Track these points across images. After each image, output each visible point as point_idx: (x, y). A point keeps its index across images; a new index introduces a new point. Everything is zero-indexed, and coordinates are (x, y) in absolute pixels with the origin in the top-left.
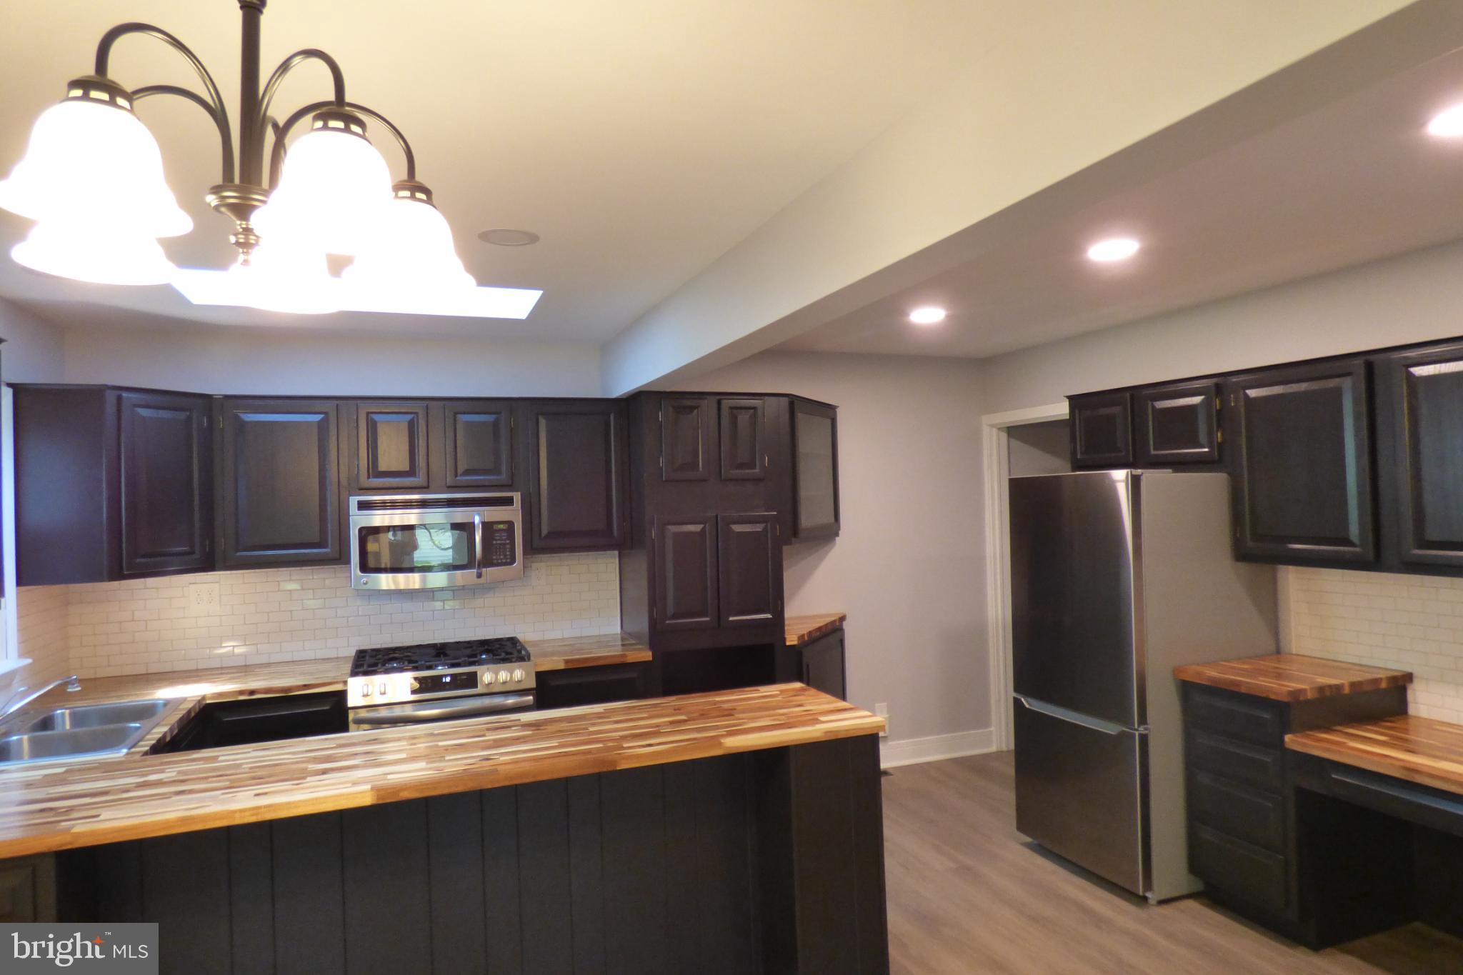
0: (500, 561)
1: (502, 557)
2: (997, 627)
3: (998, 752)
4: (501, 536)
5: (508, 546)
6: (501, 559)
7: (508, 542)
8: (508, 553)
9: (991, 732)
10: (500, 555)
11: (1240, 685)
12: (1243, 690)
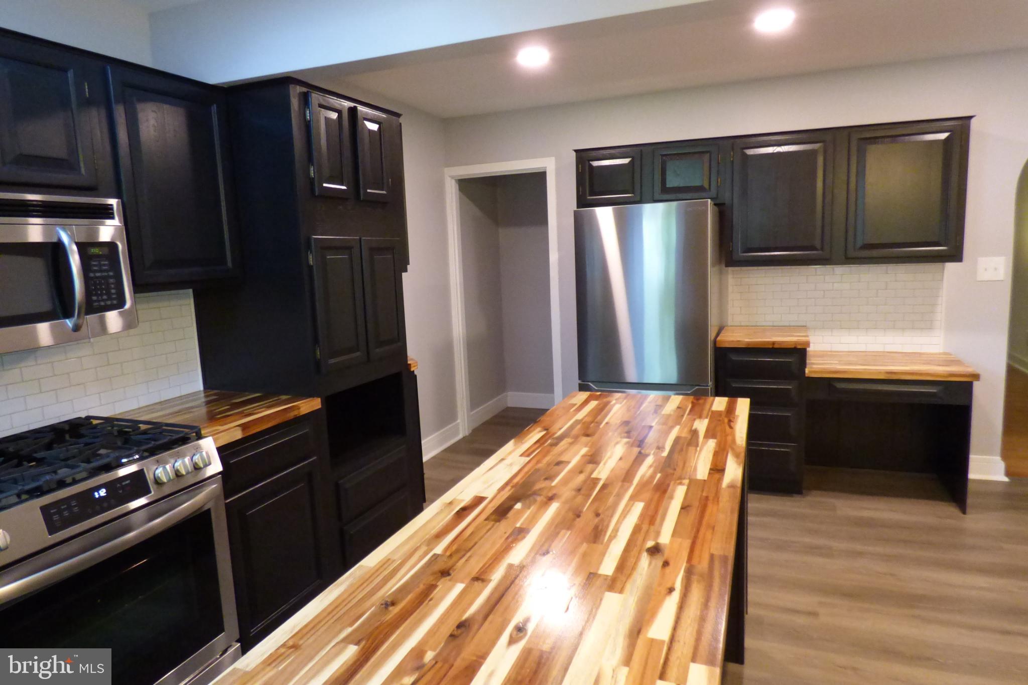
0: (102, 304)
1: (105, 297)
2: (460, 339)
3: (464, 437)
4: (100, 265)
5: (112, 281)
6: (103, 300)
7: (111, 274)
8: (113, 291)
9: (459, 423)
10: (102, 295)
11: (774, 343)
12: (776, 346)
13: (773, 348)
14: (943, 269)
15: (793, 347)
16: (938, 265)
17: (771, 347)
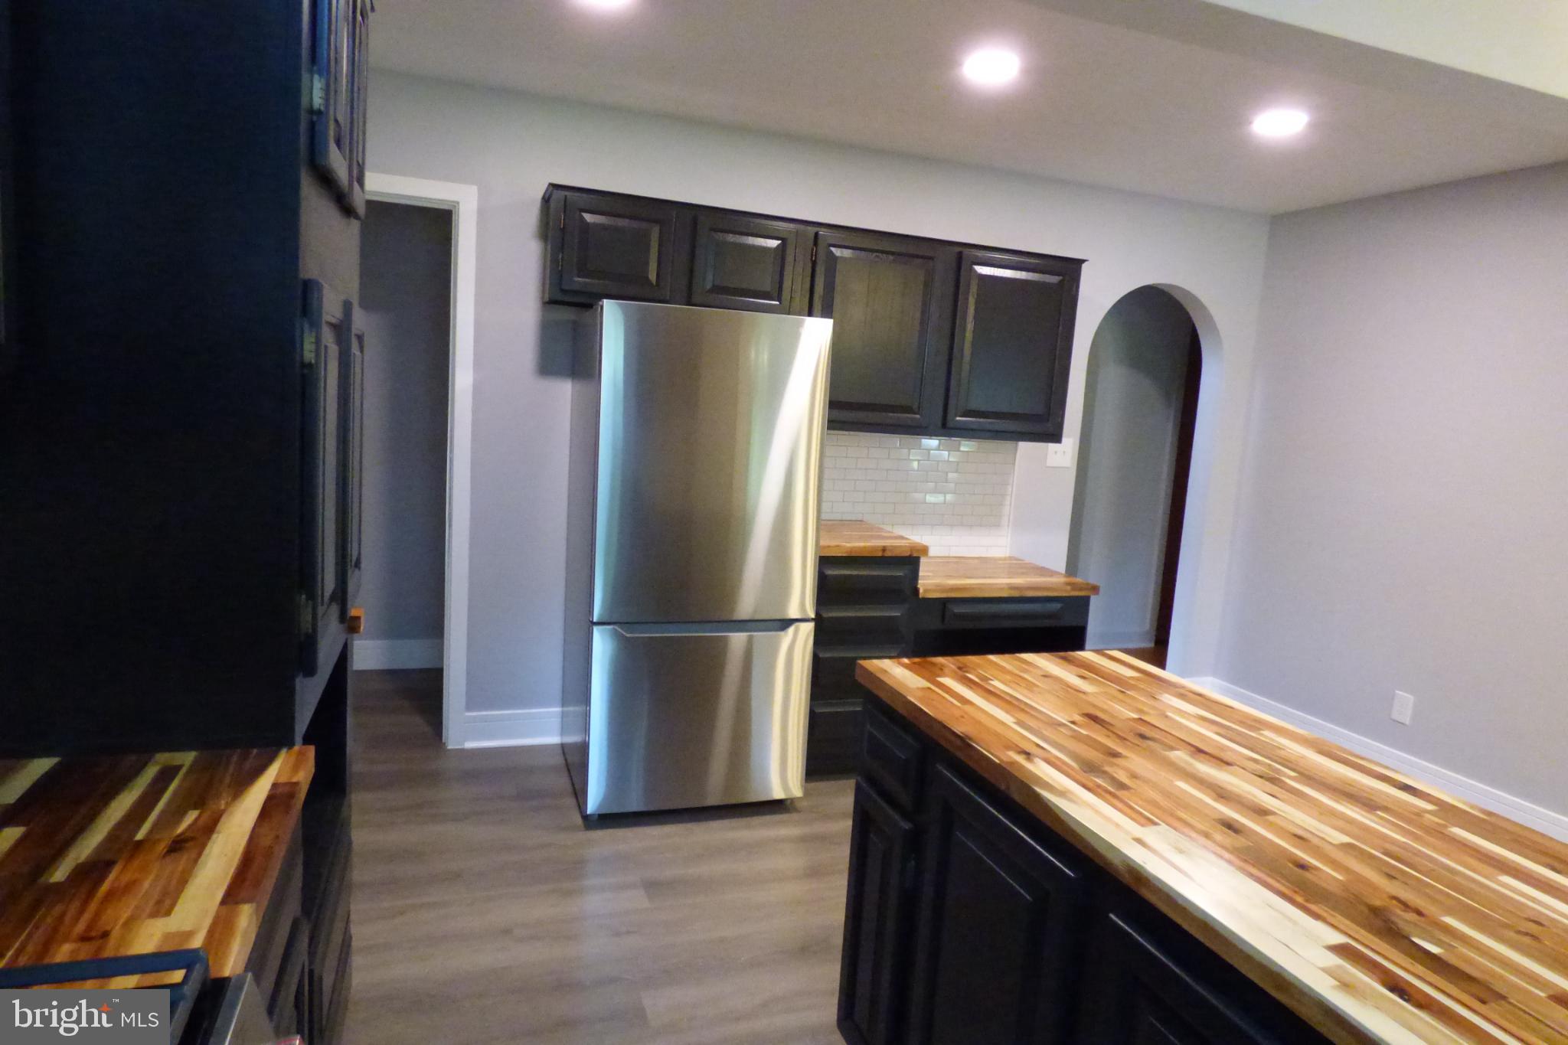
11: (884, 549)
12: (888, 554)
13: (883, 557)
14: (1016, 450)
15: (908, 554)
16: (1009, 444)
17: (880, 554)
